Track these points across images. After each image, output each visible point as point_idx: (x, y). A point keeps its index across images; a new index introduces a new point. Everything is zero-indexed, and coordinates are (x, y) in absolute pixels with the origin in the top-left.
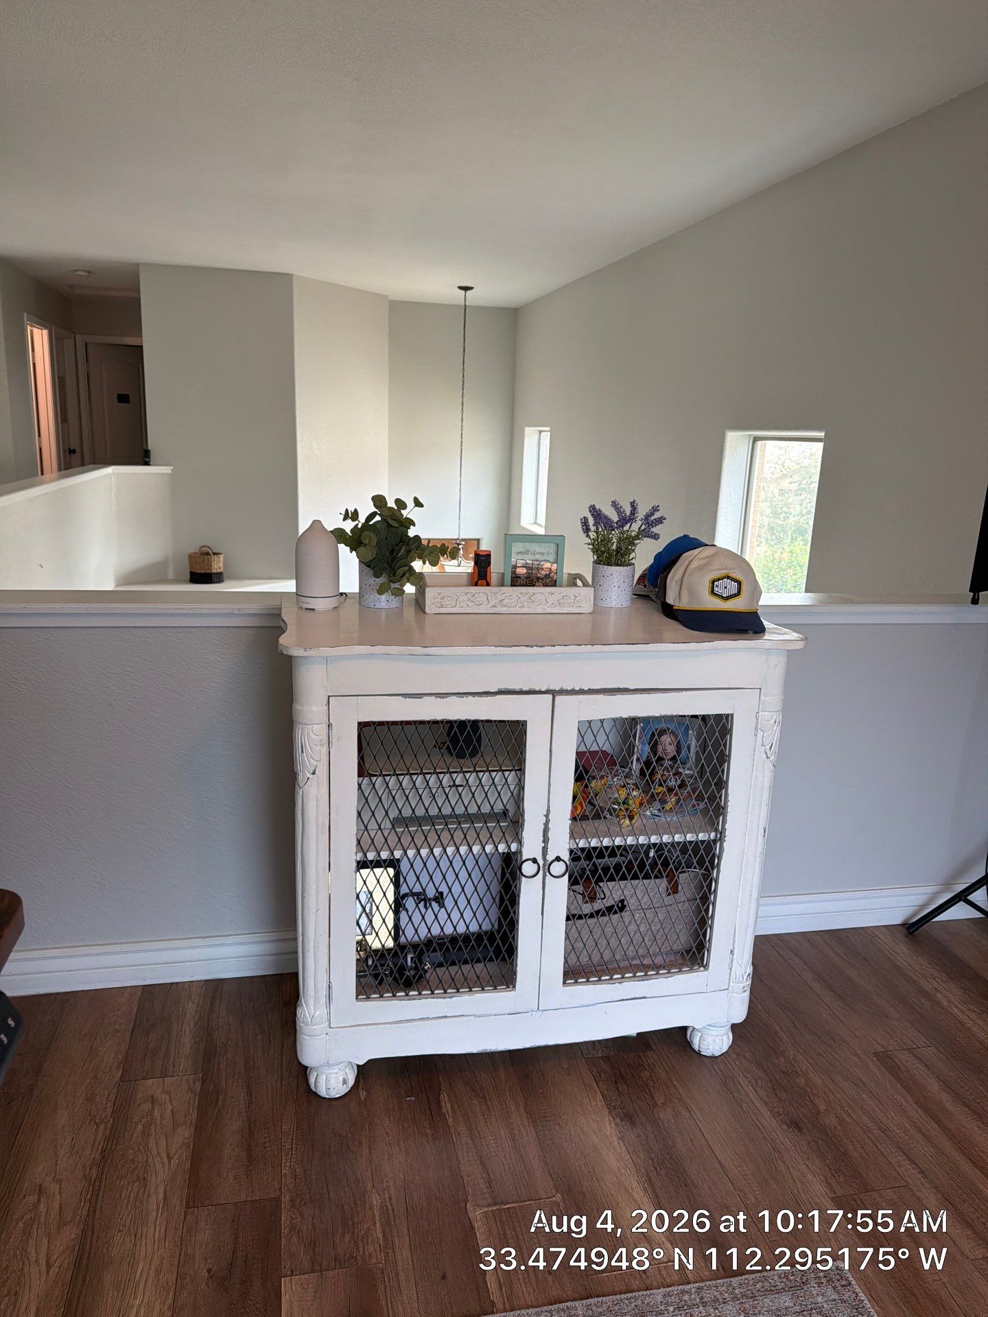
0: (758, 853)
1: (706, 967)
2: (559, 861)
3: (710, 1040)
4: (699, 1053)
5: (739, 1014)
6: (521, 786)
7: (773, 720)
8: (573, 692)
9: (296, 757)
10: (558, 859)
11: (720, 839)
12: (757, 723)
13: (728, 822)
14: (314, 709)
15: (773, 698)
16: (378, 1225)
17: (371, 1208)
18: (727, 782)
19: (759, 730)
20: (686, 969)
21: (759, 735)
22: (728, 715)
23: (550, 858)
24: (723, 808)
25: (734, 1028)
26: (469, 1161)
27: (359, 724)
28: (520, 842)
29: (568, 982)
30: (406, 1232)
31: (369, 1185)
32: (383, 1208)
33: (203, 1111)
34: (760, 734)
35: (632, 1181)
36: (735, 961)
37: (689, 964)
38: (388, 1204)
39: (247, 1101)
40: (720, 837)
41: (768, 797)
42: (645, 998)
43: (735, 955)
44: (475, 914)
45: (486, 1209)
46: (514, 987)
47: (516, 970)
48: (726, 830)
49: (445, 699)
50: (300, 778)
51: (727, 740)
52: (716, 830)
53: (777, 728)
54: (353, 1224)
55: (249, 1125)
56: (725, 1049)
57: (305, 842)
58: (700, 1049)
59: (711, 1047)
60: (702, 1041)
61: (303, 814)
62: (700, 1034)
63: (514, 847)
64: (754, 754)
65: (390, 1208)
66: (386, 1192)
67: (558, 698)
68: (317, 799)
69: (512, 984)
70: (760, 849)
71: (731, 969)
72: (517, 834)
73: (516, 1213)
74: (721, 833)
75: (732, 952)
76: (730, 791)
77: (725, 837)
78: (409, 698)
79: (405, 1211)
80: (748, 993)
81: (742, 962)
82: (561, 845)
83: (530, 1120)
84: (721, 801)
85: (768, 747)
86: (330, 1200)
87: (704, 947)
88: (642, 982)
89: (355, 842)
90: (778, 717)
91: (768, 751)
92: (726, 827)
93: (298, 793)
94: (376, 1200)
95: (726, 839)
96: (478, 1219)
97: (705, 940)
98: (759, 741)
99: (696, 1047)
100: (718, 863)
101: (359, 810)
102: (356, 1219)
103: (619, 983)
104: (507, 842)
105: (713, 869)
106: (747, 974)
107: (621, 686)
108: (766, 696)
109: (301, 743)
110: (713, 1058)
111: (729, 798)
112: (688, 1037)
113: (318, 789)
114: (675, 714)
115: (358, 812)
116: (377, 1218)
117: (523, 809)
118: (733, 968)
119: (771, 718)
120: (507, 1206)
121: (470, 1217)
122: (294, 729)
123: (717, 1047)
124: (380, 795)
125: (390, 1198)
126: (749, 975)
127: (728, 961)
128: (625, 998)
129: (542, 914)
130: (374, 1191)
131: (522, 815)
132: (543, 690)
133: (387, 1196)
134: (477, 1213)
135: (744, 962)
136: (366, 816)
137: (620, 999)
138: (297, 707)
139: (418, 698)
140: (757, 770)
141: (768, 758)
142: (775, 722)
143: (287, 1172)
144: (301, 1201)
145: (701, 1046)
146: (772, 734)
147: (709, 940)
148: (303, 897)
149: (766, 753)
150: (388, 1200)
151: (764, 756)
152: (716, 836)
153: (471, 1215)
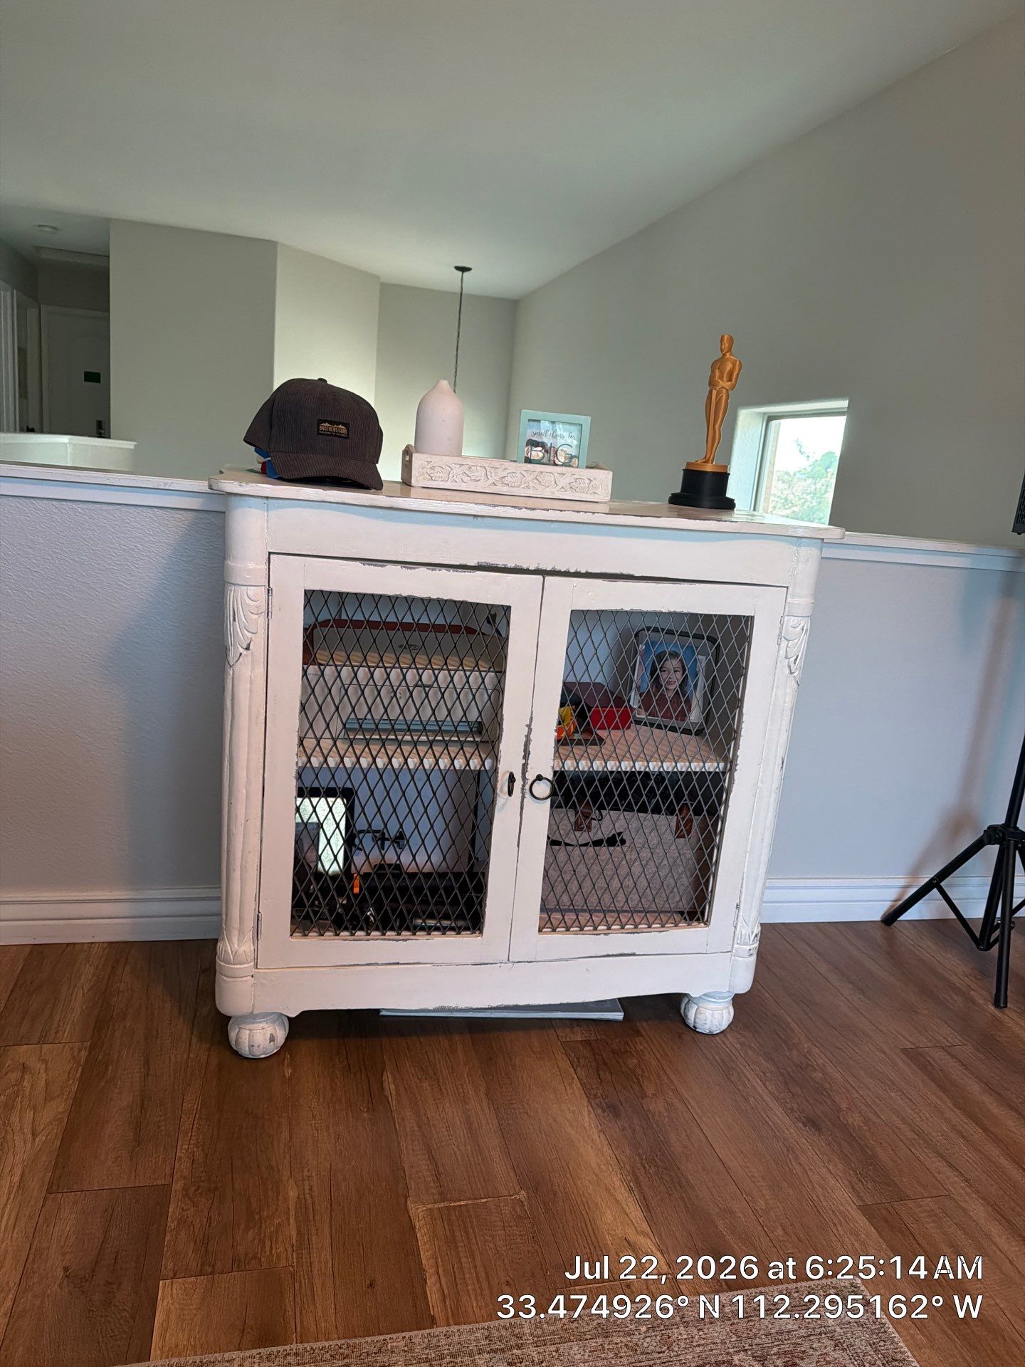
0: (774, 788)
1: (707, 923)
2: (540, 780)
3: (708, 1013)
4: (694, 1030)
5: (743, 983)
6: (499, 689)
7: (800, 627)
8: (567, 574)
9: (227, 628)
10: (539, 778)
11: (730, 770)
12: (781, 629)
13: (741, 747)
14: (251, 565)
15: (802, 600)
16: (292, 1221)
17: (286, 1200)
18: (742, 700)
19: (783, 639)
20: (684, 925)
21: (781, 646)
22: (748, 617)
23: (531, 776)
24: (736, 732)
25: (738, 1001)
26: (413, 1149)
27: (306, 591)
28: (496, 758)
29: (544, 930)
30: (327, 1231)
31: (286, 1174)
32: (301, 1200)
33: (86, 1082)
34: (784, 643)
35: (615, 1179)
36: (740, 918)
37: (687, 918)
38: (307, 1196)
39: (143, 1075)
40: (731, 766)
41: (788, 721)
42: (634, 955)
43: (741, 910)
44: (438, 841)
45: (429, 1206)
46: (481, 932)
47: (485, 912)
48: (738, 757)
49: (413, 570)
50: (231, 654)
51: (745, 648)
52: (725, 760)
53: (804, 639)
54: (260, 1218)
55: (143, 1101)
56: (724, 1026)
57: (234, 736)
58: (697, 1025)
59: (708, 1022)
60: (699, 1016)
61: (233, 700)
62: (696, 1007)
63: (488, 763)
64: (776, 669)
65: (309, 1201)
66: (306, 1183)
67: (548, 579)
68: (251, 682)
69: (479, 929)
70: (776, 784)
71: (735, 927)
72: (493, 748)
73: (468, 1211)
74: (731, 762)
75: (738, 906)
76: (744, 711)
77: (736, 765)
78: (369, 565)
79: (329, 1205)
80: (754, 958)
81: (749, 920)
82: (544, 761)
83: (492, 1108)
84: (734, 724)
85: (793, 659)
86: (233, 1188)
87: (705, 898)
88: (632, 935)
89: (296, 741)
90: (806, 624)
91: (792, 665)
92: (739, 753)
93: (228, 673)
94: (293, 1194)
95: (738, 768)
96: (420, 1218)
97: (707, 889)
98: (782, 652)
99: (691, 1022)
100: (726, 798)
101: (303, 702)
102: (265, 1213)
103: (605, 934)
104: (480, 756)
105: (720, 805)
106: (754, 934)
107: (625, 572)
108: (793, 597)
109: (234, 609)
110: (711, 1035)
111: (744, 719)
112: (682, 1011)
113: (253, 669)
114: (685, 611)
115: (301, 703)
116: (292, 1212)
117: (502, 715)
118: (738, 926)
119: (798, 626)
120: (458, 1203)
121: (411, 1215)
122: (226, 590)
123: (716, 1022)
124: (329, 686)
125: (311, 1189)
126: (756, 936)
127: (733, 916)
128: (611, 953)
129: (518, 846)
130: (291, 1181)
131: (500, 725)
132: (532, 568)
133: (307, 1187)
134: (420, 1210)
135: (751, 920)
136: (313, 709)
137: (605, 954)
138: (230, 563)
139: (380, 566)
140: (777, 687)
141: (791, 673)
142: (803, 630)
143: (182, 1155)
144: (196, 1191)
145: (697, 1021)
146: (799, 645)
147: (712, 891)
148: (230, 803)
149: (790, 667)
150: (307, 1191)
151: (788, 671)
152: (726, 766)
153: (412, 1213)
